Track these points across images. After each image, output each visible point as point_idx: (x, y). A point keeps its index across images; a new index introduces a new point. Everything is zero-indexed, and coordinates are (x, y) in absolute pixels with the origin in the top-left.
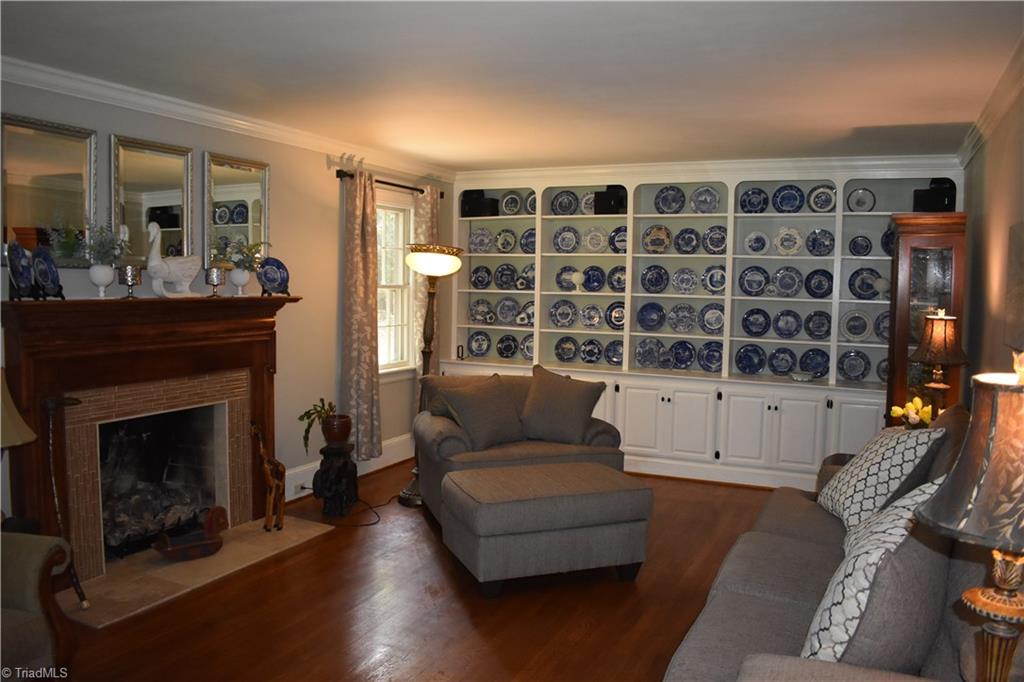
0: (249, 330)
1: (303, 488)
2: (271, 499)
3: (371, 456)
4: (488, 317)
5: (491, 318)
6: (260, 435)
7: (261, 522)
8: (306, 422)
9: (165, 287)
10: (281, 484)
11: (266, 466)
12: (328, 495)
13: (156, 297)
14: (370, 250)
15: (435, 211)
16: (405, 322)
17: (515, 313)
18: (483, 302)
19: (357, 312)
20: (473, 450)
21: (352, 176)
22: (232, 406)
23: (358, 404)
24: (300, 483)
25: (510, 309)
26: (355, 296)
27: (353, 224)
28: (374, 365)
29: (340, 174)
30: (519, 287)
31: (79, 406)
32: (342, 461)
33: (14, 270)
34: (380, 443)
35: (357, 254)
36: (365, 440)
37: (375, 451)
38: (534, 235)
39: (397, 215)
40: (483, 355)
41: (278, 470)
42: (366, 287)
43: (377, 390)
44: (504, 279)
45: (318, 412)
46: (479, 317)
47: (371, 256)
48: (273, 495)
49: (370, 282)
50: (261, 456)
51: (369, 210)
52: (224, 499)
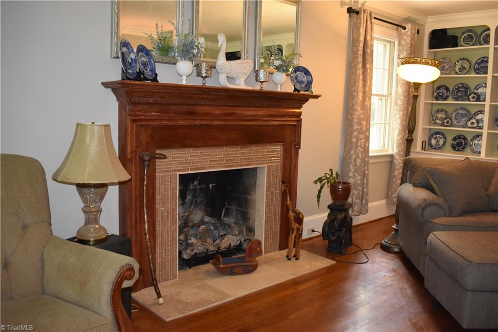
0: (283, 116)
1: (313, 231)
2: (292, 237)
3: (360, 213)
4: (445, 121)
5: (448, 122)
6: (288, 191)
7: (284, 252)
8: (319, 185)
9: (227, 80)
10: (300, 227)
11: (291, 213)
12: (333, 238)
13: (220, 86)
14: (368, 66)
15: (413, 42)
16: (388, 122)
17: (466, 118)
18: (442, 111)
19: (357, 110)
20: (450, 216)
21: (358, 13)
22: (269, 168)
23: (355, 176)
24: (312, 227)
25: (462, 116)
26: (357, 98)
27: (357, 47)
28: (366, 149)
29: (350, 11)
30: (471, 99)
31: (166, 160)
32: (343, 215)
33: (124, 61)
34: (367, 204)
35: (359, 69)
36: (358, 201)
37: (364, 210)
38: (487, 62)
39: (385, 45)
40: (440, 148)
41: (299, 217)
42: (364, 93)
43: (368, 167)
44: (459, 94)
45: (328, 178)
46: (438, 122)
47: (369, 70)
48: (294, 234)
49: (367, 89)
50: (287, 206)
51: (368, 38)
52: (260, 234)
